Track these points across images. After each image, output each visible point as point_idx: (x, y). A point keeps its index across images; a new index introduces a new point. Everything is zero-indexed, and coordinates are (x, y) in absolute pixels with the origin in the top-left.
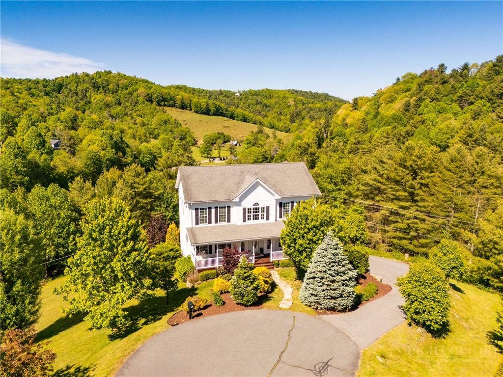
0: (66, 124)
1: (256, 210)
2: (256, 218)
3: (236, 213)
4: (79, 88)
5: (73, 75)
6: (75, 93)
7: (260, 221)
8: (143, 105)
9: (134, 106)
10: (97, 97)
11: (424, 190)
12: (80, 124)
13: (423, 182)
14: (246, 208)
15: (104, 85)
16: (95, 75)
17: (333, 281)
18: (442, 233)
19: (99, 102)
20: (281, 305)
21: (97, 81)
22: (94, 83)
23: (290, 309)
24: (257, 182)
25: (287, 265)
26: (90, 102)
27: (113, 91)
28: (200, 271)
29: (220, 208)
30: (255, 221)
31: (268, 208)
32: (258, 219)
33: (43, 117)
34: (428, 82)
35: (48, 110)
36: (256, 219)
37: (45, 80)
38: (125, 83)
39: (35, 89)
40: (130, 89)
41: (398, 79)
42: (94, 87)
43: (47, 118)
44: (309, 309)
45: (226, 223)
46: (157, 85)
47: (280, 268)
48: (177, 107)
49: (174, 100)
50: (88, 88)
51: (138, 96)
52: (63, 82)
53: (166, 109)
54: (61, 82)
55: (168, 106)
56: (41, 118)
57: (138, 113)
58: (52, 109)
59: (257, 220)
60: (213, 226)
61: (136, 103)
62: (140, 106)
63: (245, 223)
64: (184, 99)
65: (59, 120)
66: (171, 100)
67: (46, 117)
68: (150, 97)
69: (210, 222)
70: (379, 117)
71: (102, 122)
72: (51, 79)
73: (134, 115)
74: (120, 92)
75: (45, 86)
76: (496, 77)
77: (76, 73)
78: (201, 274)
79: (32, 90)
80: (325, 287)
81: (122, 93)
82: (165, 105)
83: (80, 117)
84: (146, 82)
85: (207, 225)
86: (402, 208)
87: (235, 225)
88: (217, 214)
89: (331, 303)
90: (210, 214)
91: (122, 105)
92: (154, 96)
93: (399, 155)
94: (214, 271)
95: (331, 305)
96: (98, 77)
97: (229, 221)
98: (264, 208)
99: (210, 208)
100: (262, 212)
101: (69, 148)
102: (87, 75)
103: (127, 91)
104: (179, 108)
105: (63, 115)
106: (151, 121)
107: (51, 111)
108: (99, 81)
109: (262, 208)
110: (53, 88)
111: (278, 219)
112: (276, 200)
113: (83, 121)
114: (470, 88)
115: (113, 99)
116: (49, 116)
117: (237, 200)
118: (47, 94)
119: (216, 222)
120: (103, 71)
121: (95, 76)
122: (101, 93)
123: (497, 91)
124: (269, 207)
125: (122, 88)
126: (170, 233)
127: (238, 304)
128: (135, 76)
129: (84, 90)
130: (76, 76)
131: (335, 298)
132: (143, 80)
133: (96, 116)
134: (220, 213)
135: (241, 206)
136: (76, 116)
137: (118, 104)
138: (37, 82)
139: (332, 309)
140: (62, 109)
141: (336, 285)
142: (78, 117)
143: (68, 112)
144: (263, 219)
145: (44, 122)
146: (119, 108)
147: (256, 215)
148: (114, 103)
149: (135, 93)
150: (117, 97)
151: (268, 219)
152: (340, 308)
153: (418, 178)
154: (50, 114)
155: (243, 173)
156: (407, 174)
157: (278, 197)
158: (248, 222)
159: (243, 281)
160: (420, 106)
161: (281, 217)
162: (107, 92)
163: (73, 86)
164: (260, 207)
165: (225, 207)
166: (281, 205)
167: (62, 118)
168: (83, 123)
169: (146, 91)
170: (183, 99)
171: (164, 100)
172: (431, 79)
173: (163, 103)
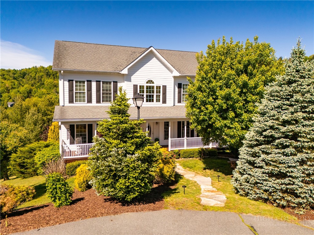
0: (23, 95)
1: (150, 89)
2: (150, 99)
4: (37, 75)
5: (34, 67)
6: (34, 78)
7: (155, 104)
10: (48, 81)
12: (33, 95)
14: (137, 85)
15: (54, 74)
16: (48, 67)
19: (49, 84)
21: (49, 71)
22: (47, 73)
23: (227, 206)
24: (151, 51)
25: (190, 156)
26: (43, 84)
28: (67, 161)
29: (103, 82)
30: (149, 103)
32: (153, 101)
33: (8, 90)
35: (11, 85)
36: (150, 101)
37: (14, 70)
42: (47, 75)
43: (11, 90)
50: (43, 75)
52: (27, 71)
54: (25, 71)
56: (6, 90)
58: (15, 85)
59: (151, 103)
65: (18, 92)
67: (9, 90)
69: (90, 101)
72: (19, 70)
77: (36, 66)
78: (68, 165)
79: (5, 76)
83: (34, 90)
85: (85, 104)
88: (100, 91)
90: (89, 89)
96: (50, 69)
98: (160, 87)
99: (89, 82)
100: (157, 93)
102: (43, 68)
105: (22, 89)
107: (14, 86)
108: (51, 71)
109: (157, 87)
110: (19, 75)
111: (177, 104)
112: (175, 77)
113: (35, 93)
116: (12, 89)
117: (125, 71)
118: (14, 78)
119: (98, 101)
121: (48, 69)
122: (51, 78)
124: (166, 86)
126: (52, 131)
129: (40, 77)
133: (45, 90)
134: (103, 90)
135: (130, 81)
136: (31, 90)
138: (9, 71)
140: (22, 85)
142: (32, 91)
143: (26, 87)
144: (159, 101)
145: (8, 93)
147: (150, 96)
151: (164, 102)
154: (13, 88)
157: (177, 74)
161: (179, 101)
162: (55, 78)
163: (33, 74)
164: (155, 85)
165: (110, 83)
166: (180, 86)
167: (21, 91)
168: (36, 94)
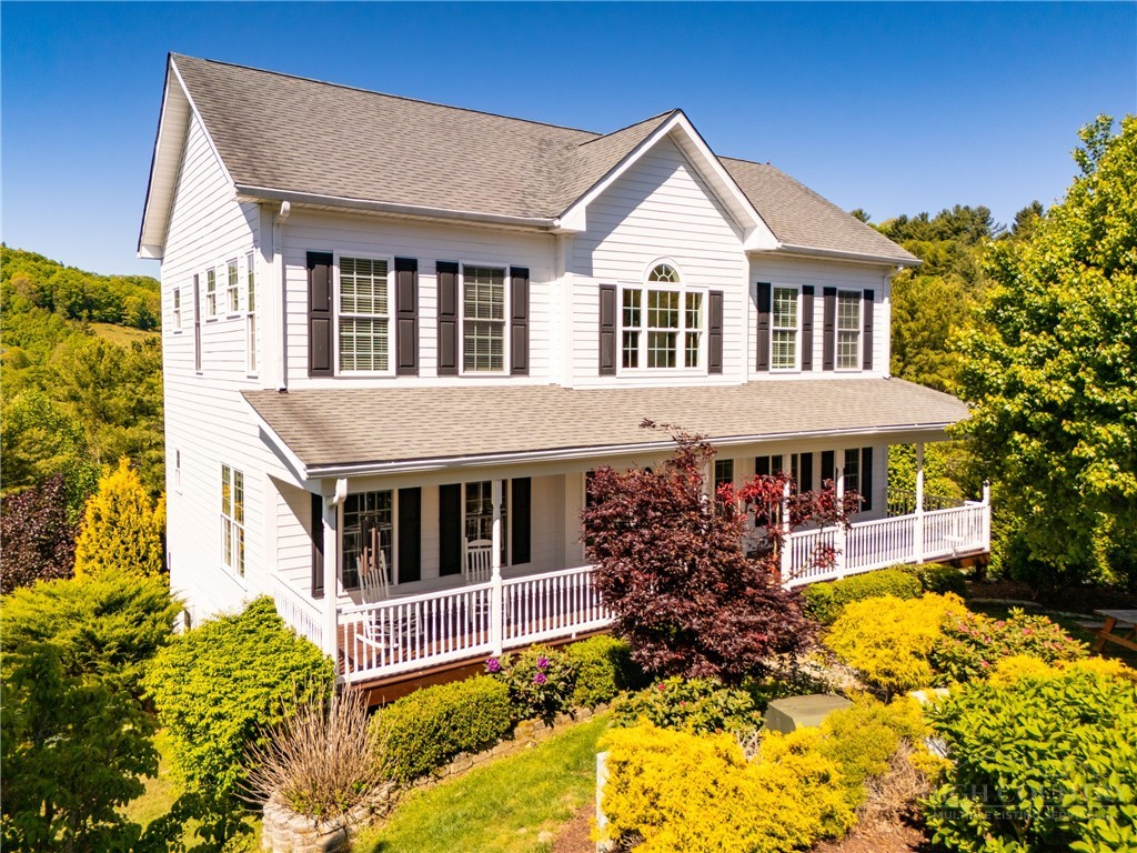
7: (678, 376)
8: (26, 315)
28: (379, 695)
29: (470, 272)
30: (657, 371)
31: (717, 297)
32: (672, 363)
36: (662, 358)
45: (502, 379)
46: (70, 268)
48: (125, 325)
49: (118, 306)
53: (94, 326)
55: (101, 321)
57: (8, 334)
59: (666, 371)
60: (426, 393)
62: (15, 317)
63: (608, 382)
64: (148, 304)
66: (110, 304)
68: (46, 296)
69: (408, 365)
82: (90, 318)
84: (37, 258)
85: (386, 380)
88: (454, 313)
90: (408, 309)
92: (60, 293)
94: (483, 685)
97: (520, 367)
99: (407, 266)
100: (689, 323)
104: (132, 326)
106: (47, 355)
111: (753, 374)
112: (754, 257)
117: (575, 221)
119: (447, 367)
124: (720, 294)
126: (104, 525)
132: (27, 254)
134: (469, 311)
135: (586, 270)
144: (696, 362)
147: (662, 340)
157: (763, 240)
158: (625, 377)
161: (762, 362)
164: (681, 287)
165: (498, 274)
166: (765, 297)
169: (35, 281)
170: (143, 304)
171: (90, 304)
173: (85, 313)
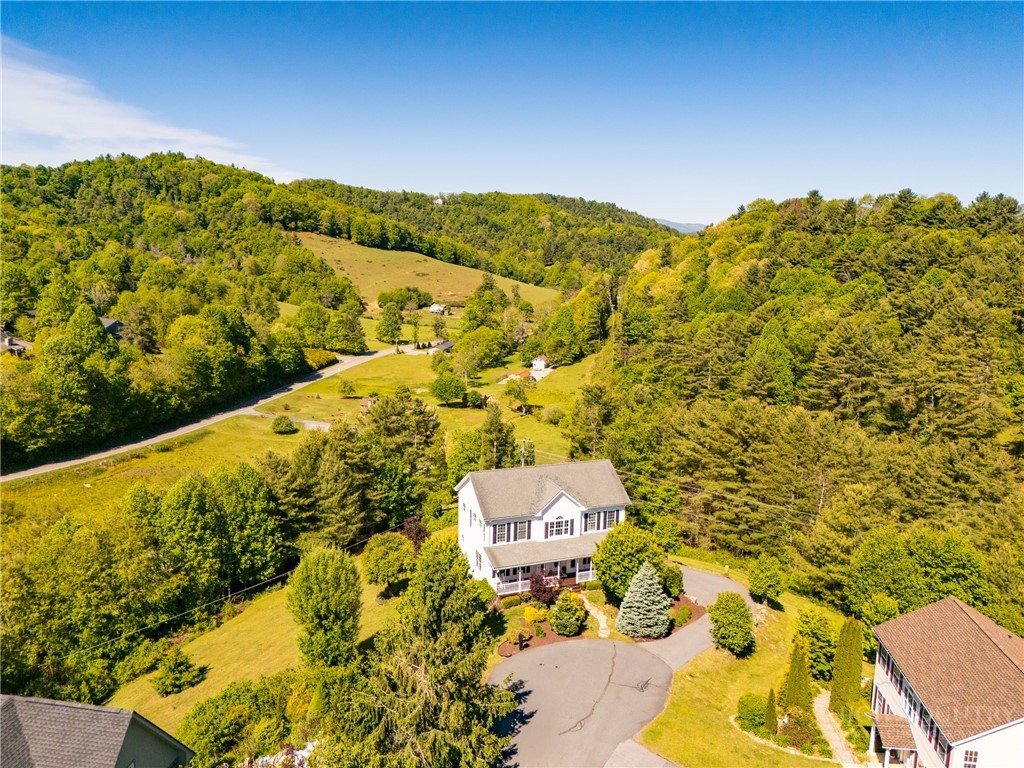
1: (559, 524)
2: (559, 532)
3: (538, 529)
4: (115, 187)
5: (101, 159)
6: (108, 198)
7: (563, 536)
8: (254, 228)
9: (236, 229)
10: (156, 210)
11: (758, 466)
12: (137, 275)
13: (756, 456)
14: (548, 522)
15: (169, 184)
16: (150, 160)
17: (649, 611)
18: (780, 524)
19: (160, 220)
20: (600, 635)
21: (154, 173)
22: (149, 179)
23: (609, 638)
24: (562, 493)
25: (593, 587)
26: (141, 220)
27: (188, 197)
28: (502, 597)
29: (520, 523)
30: (558, 536)
31: (572, 521)
32: (561, 534)
33: (64, 263)
34: (790, 224)
35: (71, 247)
36: (559, 534)
37: (41, 168)
38: (214, 181)
39: (21, 187)
40: (225, 195)
41: (742, 208)
42: (149, 186)
43: (72, 263)
44: (627, 637)
45: (525, 540)
46: (280, 185)
47: (587, 591)
48: (321, 233)
49: (315, 218)
50: (135, 189)
51: (242, 210)
52: (80, 172)
53: (301, 235)
54: (76, 173)
55: (304, 230)
56: (59, 264)
57: (244, 244)
58: (79, 244)
59: (560, 536)
60: (512, 545)
61: (240, 224)
62: (248, 230)
63: (546, 539)
64: (336, 216)
66: (309, 217)
67: (67, 263)
68: (266, 212)
69: (509, 540)
70: (706, 292)
71: (182, 272)
72: (54, 167)
73: (236, 248)
74: (203, 198)
75: (41, 182)
76: (897, 227)
77: (108, 156)
78: (503, 601)
79: (14, 191)
80: (641, 616)
81: (208, 203)
82: (296, 229)
83: (136, 261)
84: (257, 178)
85: (505, 543)
86: (731, 491)
87: (535, 542)
88: (517, 530)
89: (647, 631)
90: (509, 530)
91: (210, 227)
92: (276, 209)
93: (726, 417)
94: (517, 597)
95: (647, 633)
96: (156, 166)
97: (529, 537)
98: (568, 522)
99: (509, 524)
100: (565, 526)
101: (140, 338)
102: (132, 160)
103: (221, 199)
104: (325, 234)
105: (102, 258)
106: (272, 263)
107: (78, 250)
108: (158, 173)
109: (566, 522)
110: (58, 185)
111: (583, 533)
112: (581, 511)
113: (143, 271)
114: (855, 247)
115: (191, 215)
116: (73, 259)
118: (47, 200)
119: (515, 539)
120: (165, 153)
121: (148, 163)
122: (163, 200)
123: (895, 256)
125: (209, 192)
127: (560, 634)
128: (233, 165)
129: (127, 194)
130: (108, 161)
131: (650, 626)
132: (251, 174)
134: (519, 529)
136: (128, 259)
137: (201, 225)
138: (24, 173)
139: (648, 637)
140: (98, 244)
141: (651, 615)
142: (132, 262)
143: (111, 251)
144: (567, 533)
146: (205, 234)
147: (559, 530)
148: (192, 223)
149: (235, 204)
150: (200, 211)
151: (572, 533)
152: (655, 635)
153: (750, 449)
154: (77, 256)
155: (541, 477)
156: (736, 444)
157: (584, 509)
158: (550, 538)
159: (565, 613)
160: (774, 276)
161: (586, 530)
162: (175, 197)
163: (101, 182)
164: (563, 520)
166: (586, 516)
167: (101, 264)
168: (144, 274)
169: (259, 200)
170: (333, 217)
171: (296, 217)
172: (794, 219)
173: (292, 225)
